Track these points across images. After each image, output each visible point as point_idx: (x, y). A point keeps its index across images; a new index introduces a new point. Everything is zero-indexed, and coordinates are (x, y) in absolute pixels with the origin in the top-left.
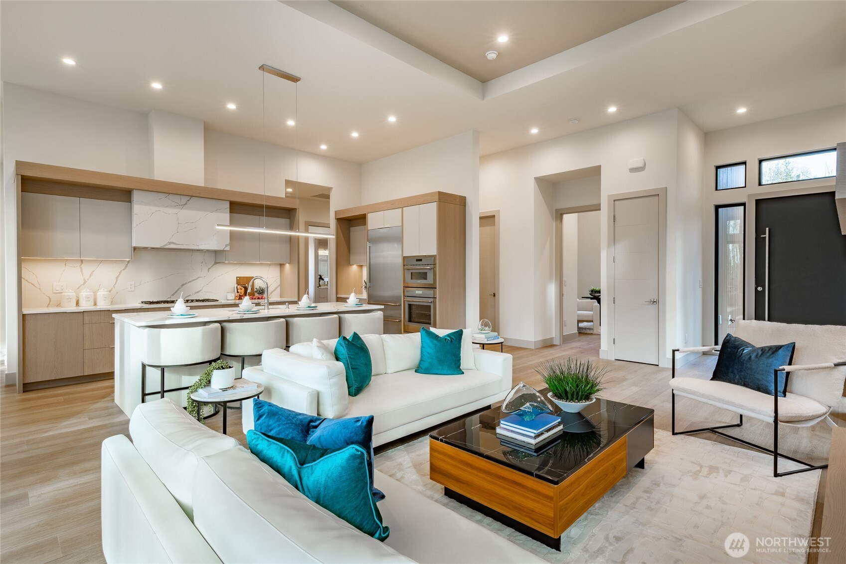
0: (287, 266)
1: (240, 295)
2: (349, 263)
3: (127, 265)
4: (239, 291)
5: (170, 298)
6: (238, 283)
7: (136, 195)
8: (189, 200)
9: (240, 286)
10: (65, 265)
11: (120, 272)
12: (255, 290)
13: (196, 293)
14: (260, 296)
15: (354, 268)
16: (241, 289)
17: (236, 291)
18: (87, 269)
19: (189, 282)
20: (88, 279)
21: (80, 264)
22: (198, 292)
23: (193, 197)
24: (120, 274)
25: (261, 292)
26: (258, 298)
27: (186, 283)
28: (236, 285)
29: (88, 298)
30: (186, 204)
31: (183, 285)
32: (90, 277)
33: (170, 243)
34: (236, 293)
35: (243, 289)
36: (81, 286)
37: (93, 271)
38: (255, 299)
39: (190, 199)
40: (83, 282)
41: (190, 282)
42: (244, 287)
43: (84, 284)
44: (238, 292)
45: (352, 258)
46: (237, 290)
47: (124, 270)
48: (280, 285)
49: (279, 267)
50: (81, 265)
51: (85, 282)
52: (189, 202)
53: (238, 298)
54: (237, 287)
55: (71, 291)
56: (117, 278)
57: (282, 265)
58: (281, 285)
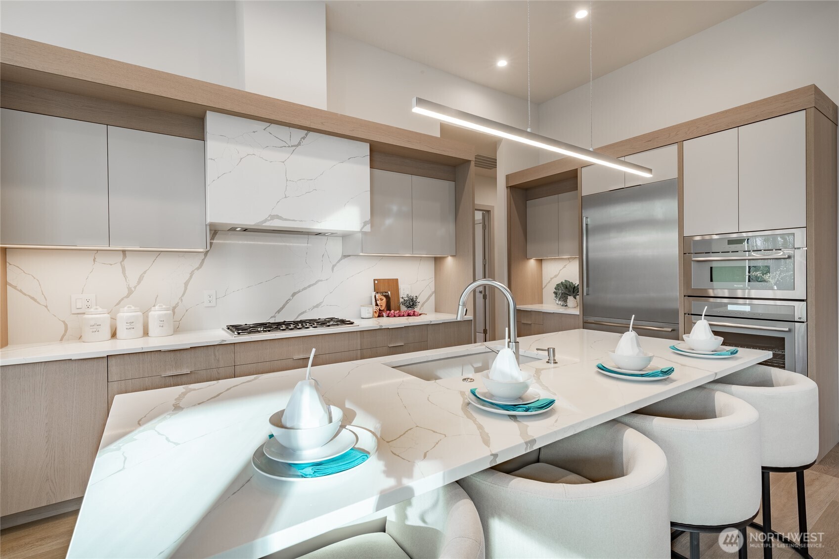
0: (450, 261)
1: (380, 310)
2: (526, 257)
3: (203, 260)
4: (378, 302)
5: (274, 317)
6: (376, 290)
7: (212, 121)
8: (304, 138)
9: (379, 294)
10: (94, 260)
11: (192, 274)
12: (401, 300)
13: (314, 307)
14: (411, 311)
15: (532, 263)
16: (382, 300)
17: (374, 303)
18: (134, 267)
19: (303, 290)
20: (135, 287)
21: (122, 258)
22: (317, 306)
23: (311, 133)
24: (191, 277)
25: (411, 303)
26: (409, 315)
27: (299, 292)
28: (374, 293)
29: (131, 325)
30: (299, 144)
31: (294, 295)
32: (139, 282)
33: (273, 217)
34: (374, 306)
35: (385, 299)
36: (122, 299)
37: (145, 272)
38: (403, 316)
39: (306, 135)
40: (126, 292)
41: (305, 289)
42: (385, 296)
43: (127, 297)
44: (377, 305)
45: (530, 248)
46: (376, 301)
47: (198, 269)
48: (435, 292)
49: (434, 262)
50: (123, 260)
51: (130, 292)
52: (304, 142)
53: (377, 315)
54: (375, 296)
55: (100, 310)
56: (186, 284)
57: (438, 260)
58: (437, 292)
